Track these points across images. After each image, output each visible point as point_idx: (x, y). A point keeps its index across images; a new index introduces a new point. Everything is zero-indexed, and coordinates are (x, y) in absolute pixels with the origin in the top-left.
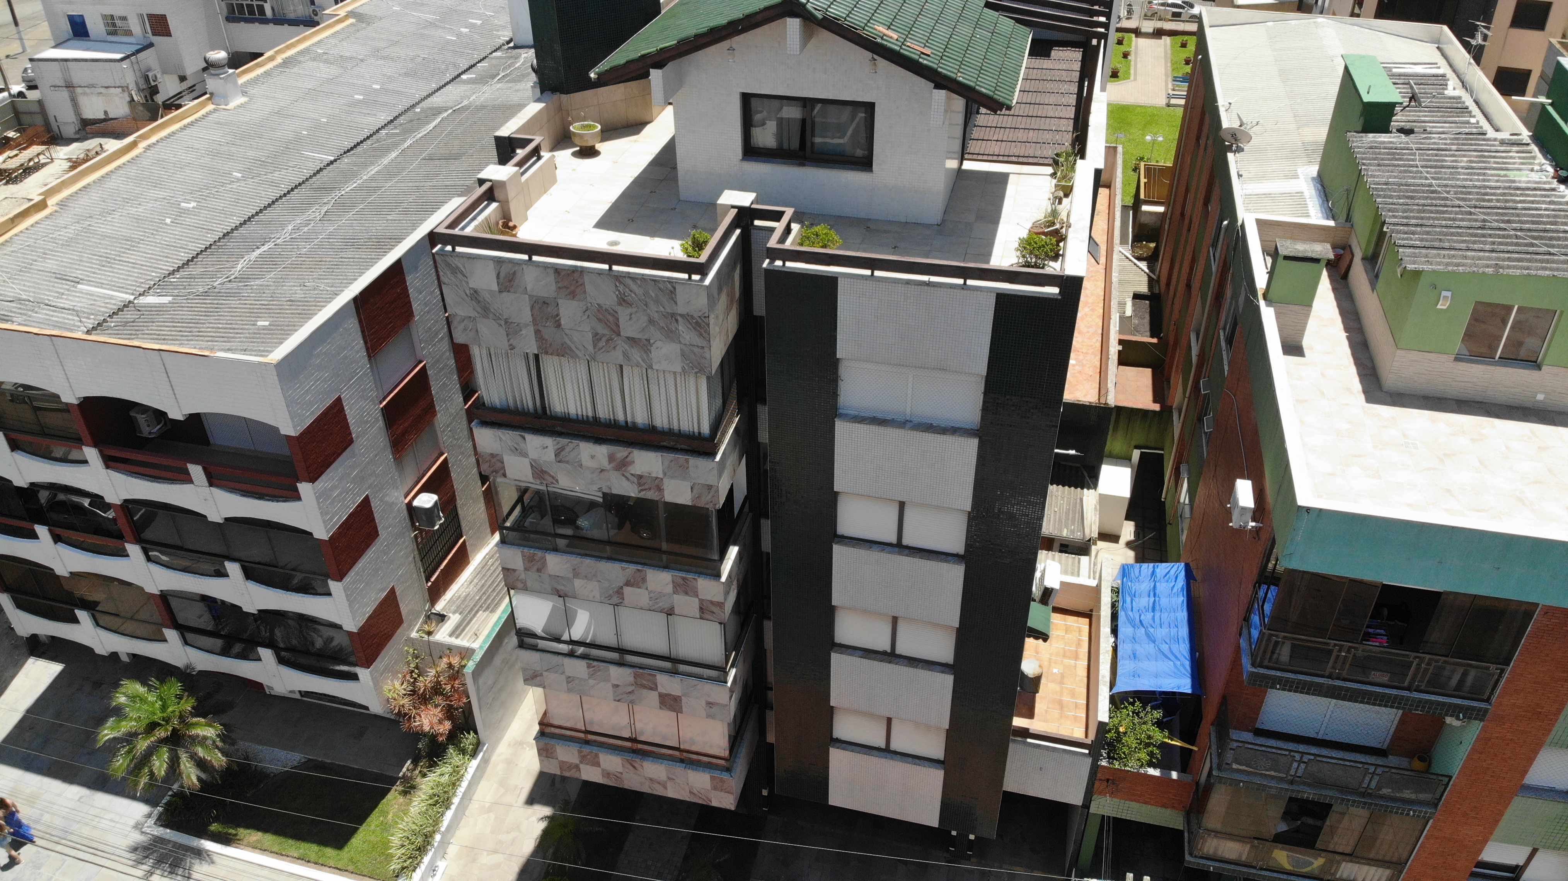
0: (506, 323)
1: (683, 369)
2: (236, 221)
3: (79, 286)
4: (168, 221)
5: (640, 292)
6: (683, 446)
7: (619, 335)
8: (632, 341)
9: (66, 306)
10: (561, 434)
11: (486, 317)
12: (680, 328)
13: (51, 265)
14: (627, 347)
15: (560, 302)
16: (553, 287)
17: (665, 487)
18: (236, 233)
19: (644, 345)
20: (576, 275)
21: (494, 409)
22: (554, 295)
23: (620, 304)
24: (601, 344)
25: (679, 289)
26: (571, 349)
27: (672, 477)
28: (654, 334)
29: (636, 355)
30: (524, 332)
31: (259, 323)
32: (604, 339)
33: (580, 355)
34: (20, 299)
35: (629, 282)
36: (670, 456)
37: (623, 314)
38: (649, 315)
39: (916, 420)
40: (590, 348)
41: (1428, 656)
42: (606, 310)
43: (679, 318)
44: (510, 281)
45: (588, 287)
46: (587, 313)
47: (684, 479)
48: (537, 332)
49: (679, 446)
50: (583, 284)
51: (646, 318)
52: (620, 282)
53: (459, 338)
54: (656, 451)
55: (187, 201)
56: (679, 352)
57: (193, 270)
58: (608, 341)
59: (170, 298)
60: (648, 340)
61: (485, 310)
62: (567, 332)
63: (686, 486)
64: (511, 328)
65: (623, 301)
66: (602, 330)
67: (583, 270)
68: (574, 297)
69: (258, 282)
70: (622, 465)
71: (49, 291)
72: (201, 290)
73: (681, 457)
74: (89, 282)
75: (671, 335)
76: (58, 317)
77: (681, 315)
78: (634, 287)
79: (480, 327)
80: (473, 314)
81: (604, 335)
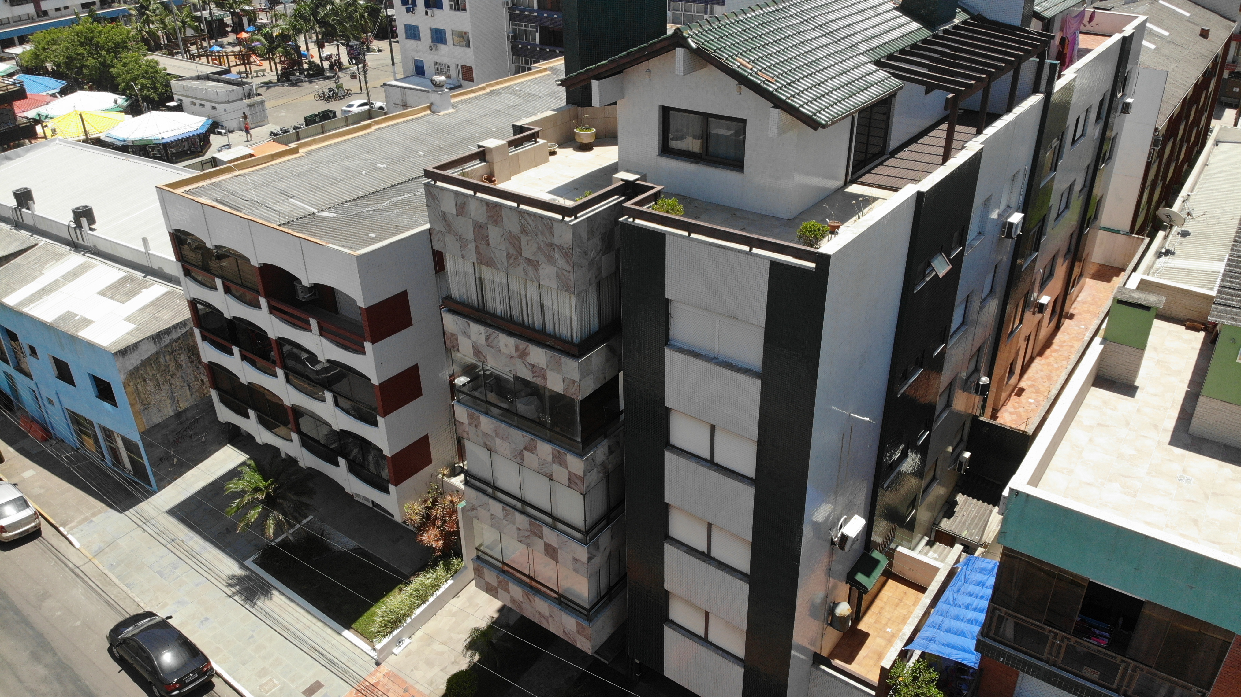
0: (460, 238)
1: (558, 286)
2: (404, 179)
3: (291, 199)
4: (364, 172)
5: (533, 225)
6: (560, 348)
7: (521, 255)
8: (528, 260)
9: (276, 209)
10: (490, 326)
11: (449, 232)
12: (556, 255)
13: (282, 185)
14: (525, 265)
15: (489, 226)
16: (485, 216)
17: (547, 376)
18: (399, 186)
19: (534, 264)
20: (498, 208)
21: (456, 302)
22: (486, 221)
23: (522, 233)
24: (511, 261)
25: (556, 225)
26: (494, 262)
27: (552, 370)
28: (541, 258)
29: (531, 272)
30: (469, 246)
31: (371, 235)
32: (513, 258)
33: (500, 267)
34: (253, 200)
35: (527, 216)
36: (551, 353)
37: (524, 240)
38: (538, 243)
39: (721, 358)
40: (506, 263)
41: (1133, 663)
42: (514, 236)
43: (555, 248)
44: (463, 208)
45: (505, 219)
46: (504, 237)
47: (558, 373)
48: (477, 247)
49: (556, 347)
50: (501, 216)
51: (536, 245)
52: (522, 216)
53: (436, 247)
54: (542, 348)
55: (382, 163)
56: (555, 273)
57: (359, 202)
58: (515, 259)
59: (335, 215)
60: (538, 262)
61: (449, 228)
62: (493, 249)
63: (560, 378)
64: (462, 242)
65: (523, 231)
66: (513, 251)
67: (501, 205)
68: (496, 224)
69: (388, 213)
70: (523, 355)
71: (272, 199)
72: (355, 212)
73: (557, 355)
74: (297, 198)
75: (551, 260)
76: (268, 214)
77: (556, 245)
78: (530, 222)
79: (447, 239)
80: (443, 230)
81: (513, 255)
